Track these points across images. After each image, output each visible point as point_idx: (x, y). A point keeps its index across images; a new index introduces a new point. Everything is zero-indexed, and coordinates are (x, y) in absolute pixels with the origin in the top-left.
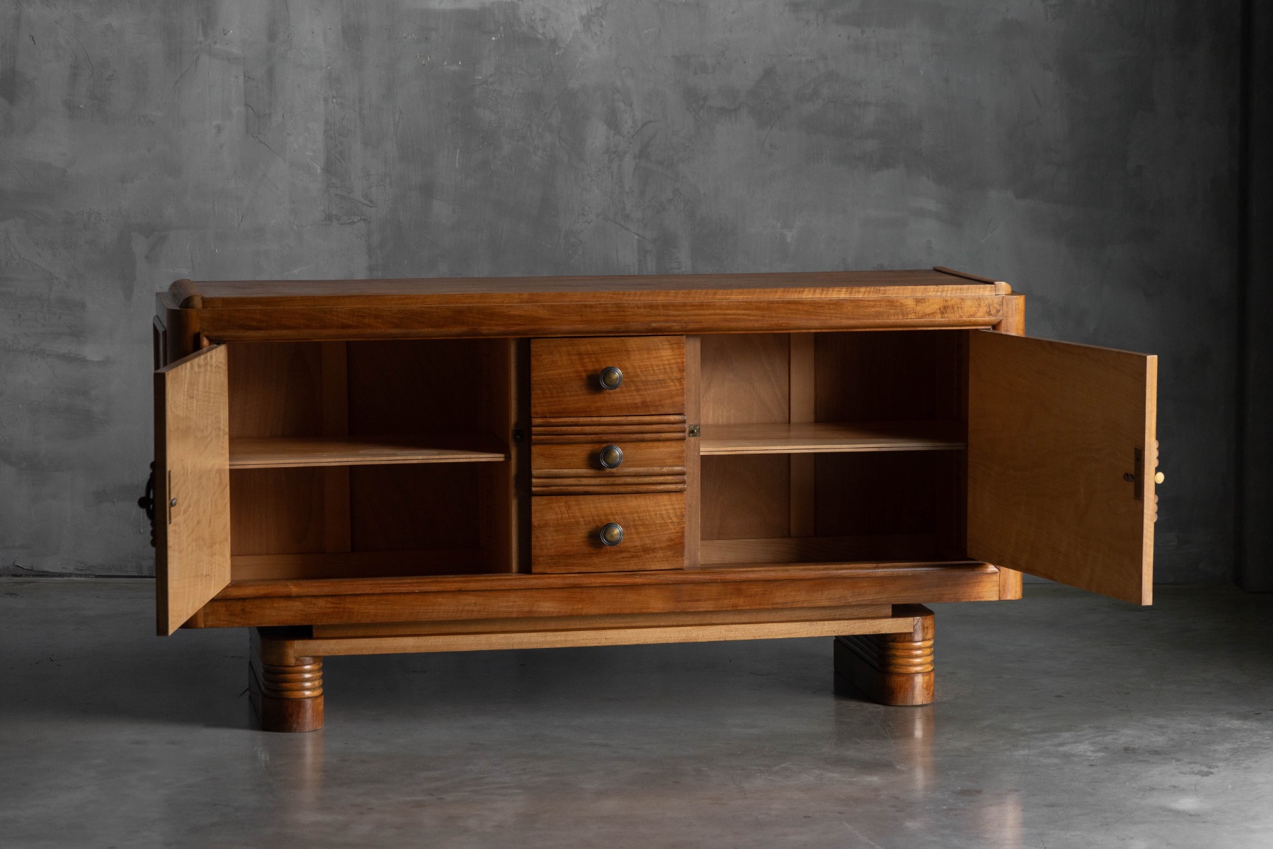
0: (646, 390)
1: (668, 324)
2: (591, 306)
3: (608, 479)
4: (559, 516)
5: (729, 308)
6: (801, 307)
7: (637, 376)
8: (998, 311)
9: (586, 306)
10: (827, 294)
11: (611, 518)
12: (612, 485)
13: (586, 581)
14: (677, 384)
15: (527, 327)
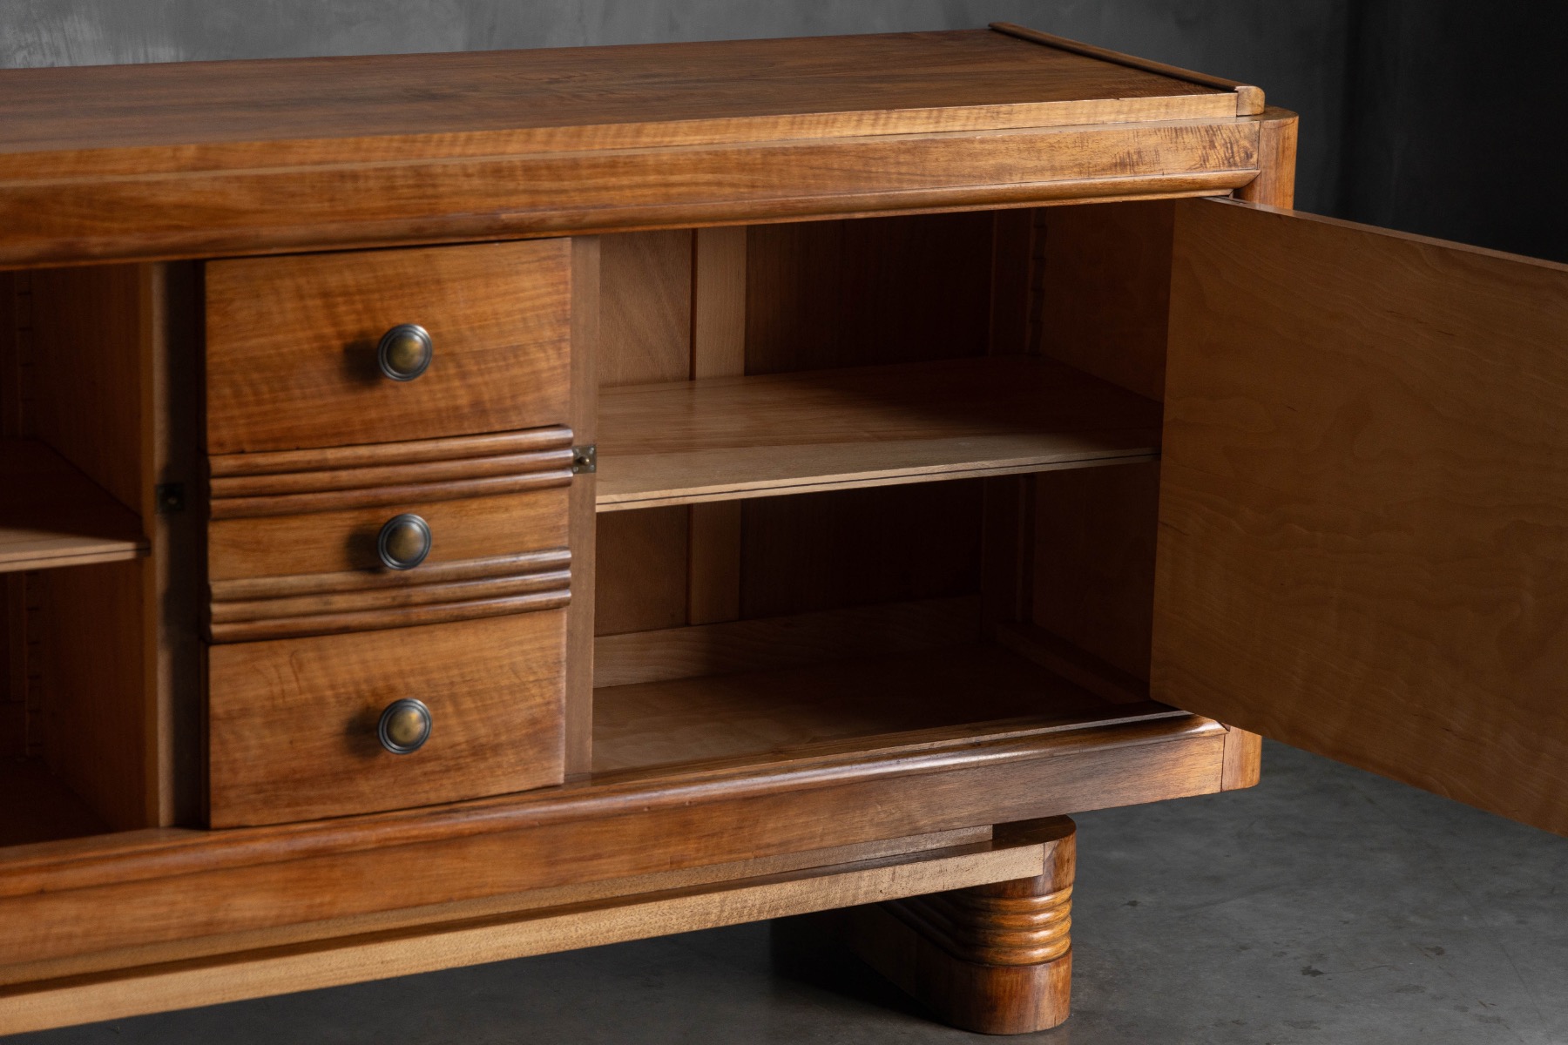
0: (481, 373)
1: (537, 215)
2: (354, 176)
3: (394, 593)
4: (276, 690)
5: (675, 168)
6: (835, 163)
7: (461, 340)
8: (1249, 156)
9: (342, 176)
10: (885, 125)
11: (398, 683)
12: (404, 605)
13: (341, 837)
14: (551, 352)
15: (201, 235)
